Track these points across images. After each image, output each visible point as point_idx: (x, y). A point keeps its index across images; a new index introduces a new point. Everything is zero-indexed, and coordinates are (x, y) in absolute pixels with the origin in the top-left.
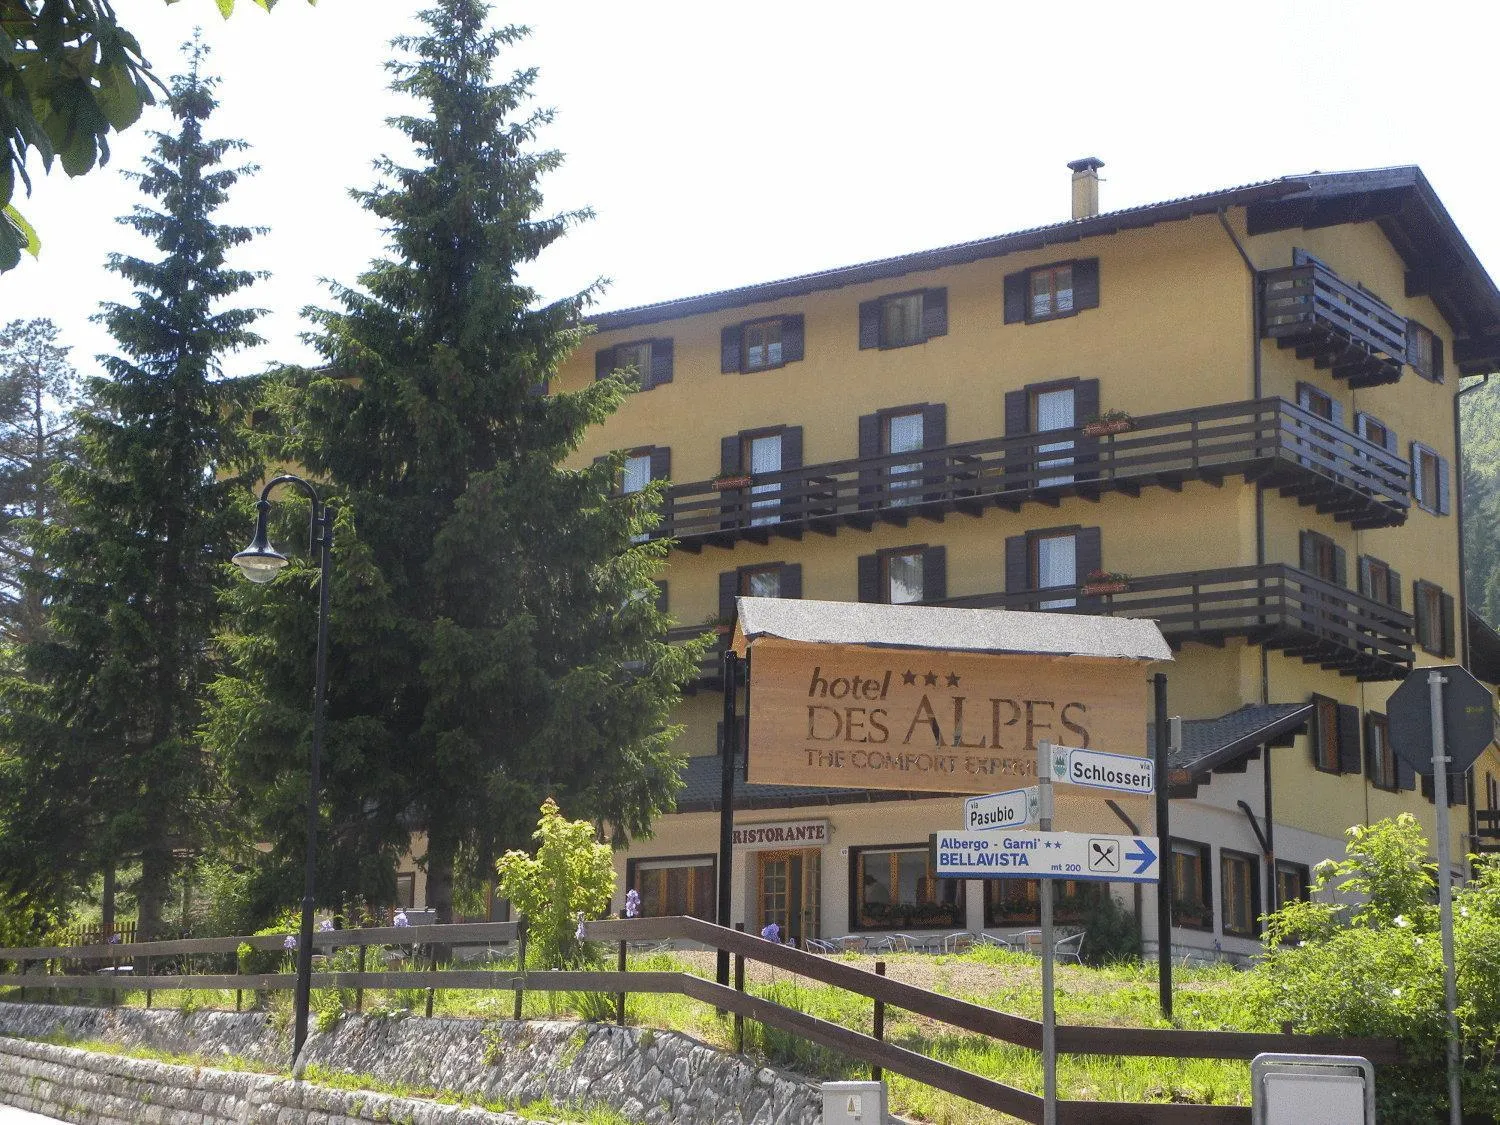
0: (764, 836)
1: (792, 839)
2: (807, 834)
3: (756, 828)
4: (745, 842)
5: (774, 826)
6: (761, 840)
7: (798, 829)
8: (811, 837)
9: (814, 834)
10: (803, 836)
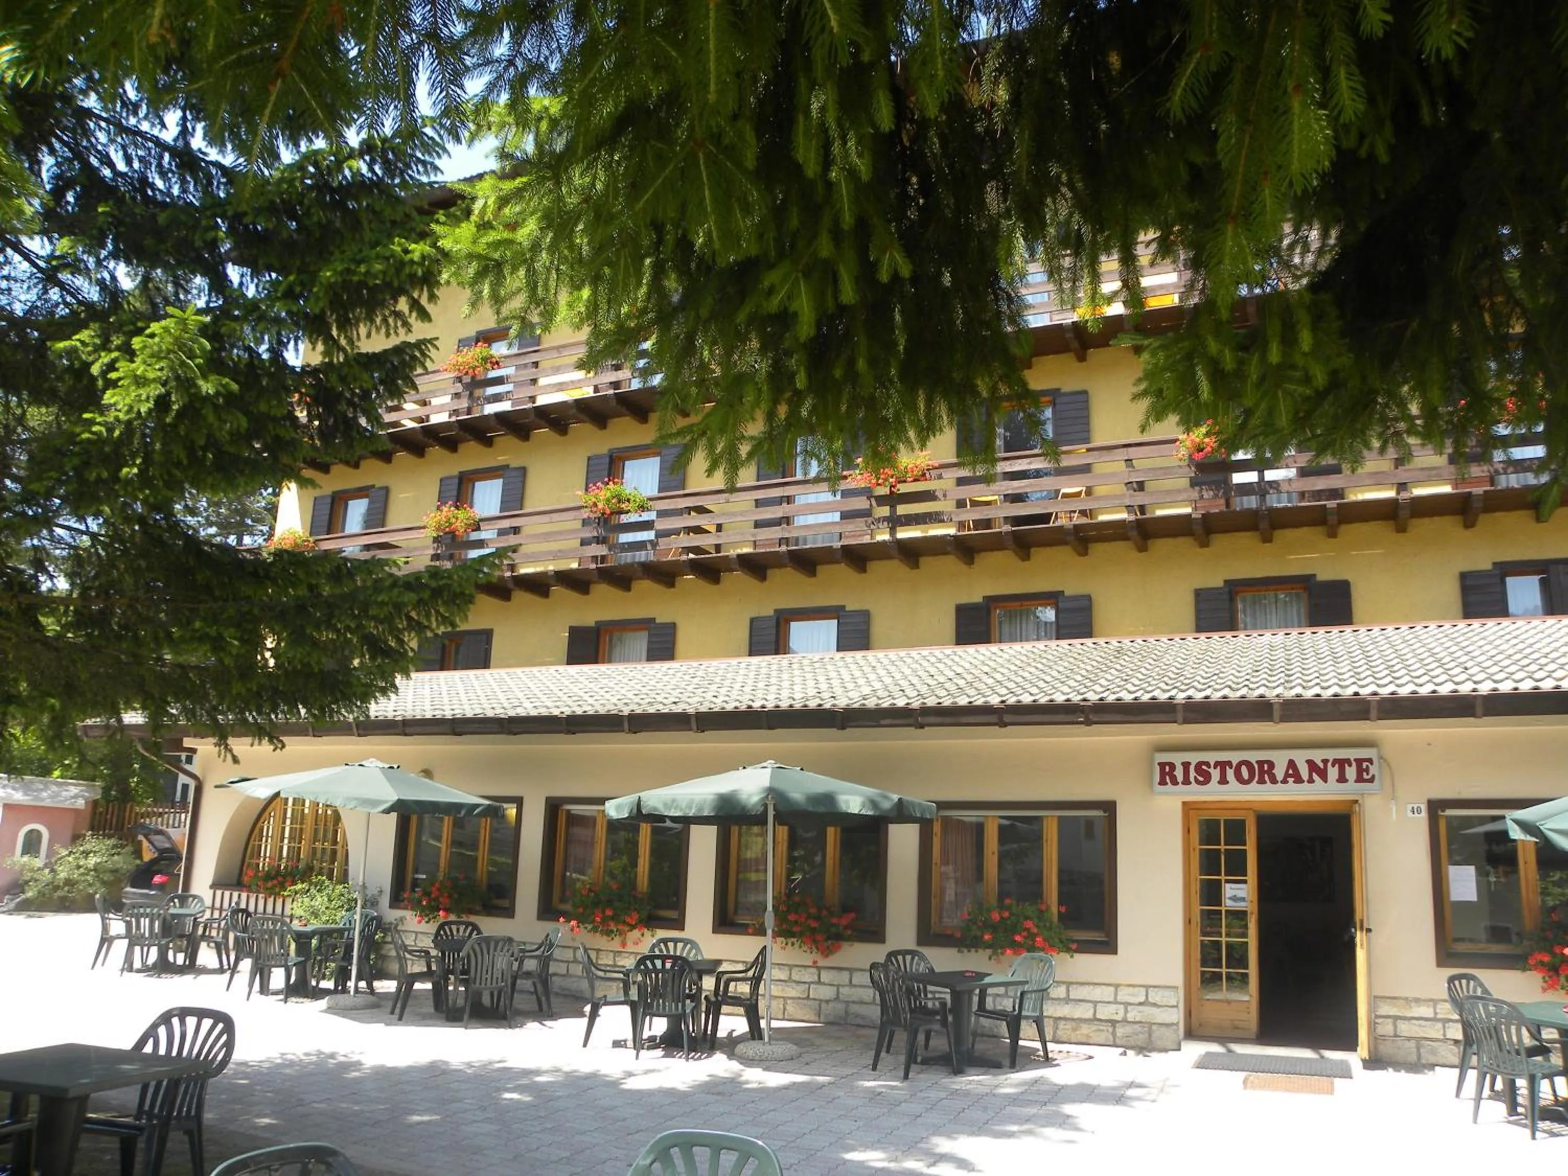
0: (1230, 773)
1: (1299, 780)
2: (1333, 772)
3: (1212, 757)
4: (1186, 782)
5: (1253, 757)
6: (1223, 781)
7: (1311, 764)
8: (1342, 779)
9: (1351, 772)
10: (1324, 776)
